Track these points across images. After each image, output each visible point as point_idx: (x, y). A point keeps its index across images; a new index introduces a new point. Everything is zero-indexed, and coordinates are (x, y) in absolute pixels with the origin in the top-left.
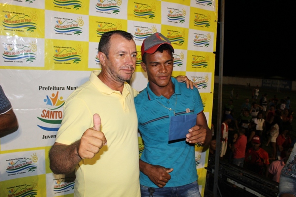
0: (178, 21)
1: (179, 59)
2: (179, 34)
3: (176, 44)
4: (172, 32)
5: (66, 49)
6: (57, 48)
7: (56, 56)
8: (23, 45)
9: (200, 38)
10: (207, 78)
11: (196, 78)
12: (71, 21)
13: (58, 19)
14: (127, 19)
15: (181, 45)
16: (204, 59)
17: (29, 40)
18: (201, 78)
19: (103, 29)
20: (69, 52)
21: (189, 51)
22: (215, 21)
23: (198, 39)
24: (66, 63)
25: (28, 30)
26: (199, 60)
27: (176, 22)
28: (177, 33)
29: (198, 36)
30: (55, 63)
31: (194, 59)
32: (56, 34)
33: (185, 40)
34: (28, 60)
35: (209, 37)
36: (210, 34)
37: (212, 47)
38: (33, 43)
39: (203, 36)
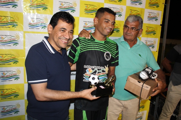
0: (137, 4)
2: (138, 12)
4: (133, 11)
8: (40, 19)
9: (152, 15)
10: (155, 42)
11: (148, 42)
12: (68, 4)
13: (61, 3)
14: (104, 2)
16: (153, 29)
17: (44, 16)
18: (151, 42)
19: (88, 9)
22: (163, 3)
23: (151, 16)
25: (43, 9)
26: (150, 29)
27: (136, 5)
28: (136, 11)
29: (151, 14)
31: (147, 29)
34: (42, 28)
35: (158, 14)
36: (159, 12)
37: (160, 21)
38: (46, 18)
39: (154, 14)
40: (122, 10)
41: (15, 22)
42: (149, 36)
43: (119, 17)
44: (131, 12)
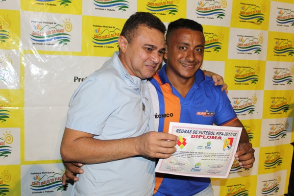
1: (258, 43)
2: (257, 9)
3: (253, 22)
4: (247, 6)
5: (108, 28)
6: (97, 28)
7: (96, 38)
8: (55, 23)
15: (260, 24)
16: (289, 43)
17: (63, 17)
18: (285, 70)
19: (155, 3)
20: (112, 33)
21: (269, 32)
23: (283, 16)
24: (109, 47)
25: (62, 3)
26: (283, 44)
28: (254, 7)
29: (283, 11)
30: (95, 46)
31: (277, 43)
32: (96, 9)
33: (265, 17)
34: (61, 43)
38: (68, 21)
39: (289, 12)
40: (226, 4)
41: (4, 31)
42: (281, 57)
43: (219, 18)
44: (243, 8)
